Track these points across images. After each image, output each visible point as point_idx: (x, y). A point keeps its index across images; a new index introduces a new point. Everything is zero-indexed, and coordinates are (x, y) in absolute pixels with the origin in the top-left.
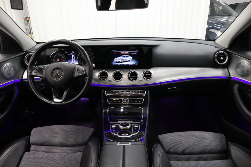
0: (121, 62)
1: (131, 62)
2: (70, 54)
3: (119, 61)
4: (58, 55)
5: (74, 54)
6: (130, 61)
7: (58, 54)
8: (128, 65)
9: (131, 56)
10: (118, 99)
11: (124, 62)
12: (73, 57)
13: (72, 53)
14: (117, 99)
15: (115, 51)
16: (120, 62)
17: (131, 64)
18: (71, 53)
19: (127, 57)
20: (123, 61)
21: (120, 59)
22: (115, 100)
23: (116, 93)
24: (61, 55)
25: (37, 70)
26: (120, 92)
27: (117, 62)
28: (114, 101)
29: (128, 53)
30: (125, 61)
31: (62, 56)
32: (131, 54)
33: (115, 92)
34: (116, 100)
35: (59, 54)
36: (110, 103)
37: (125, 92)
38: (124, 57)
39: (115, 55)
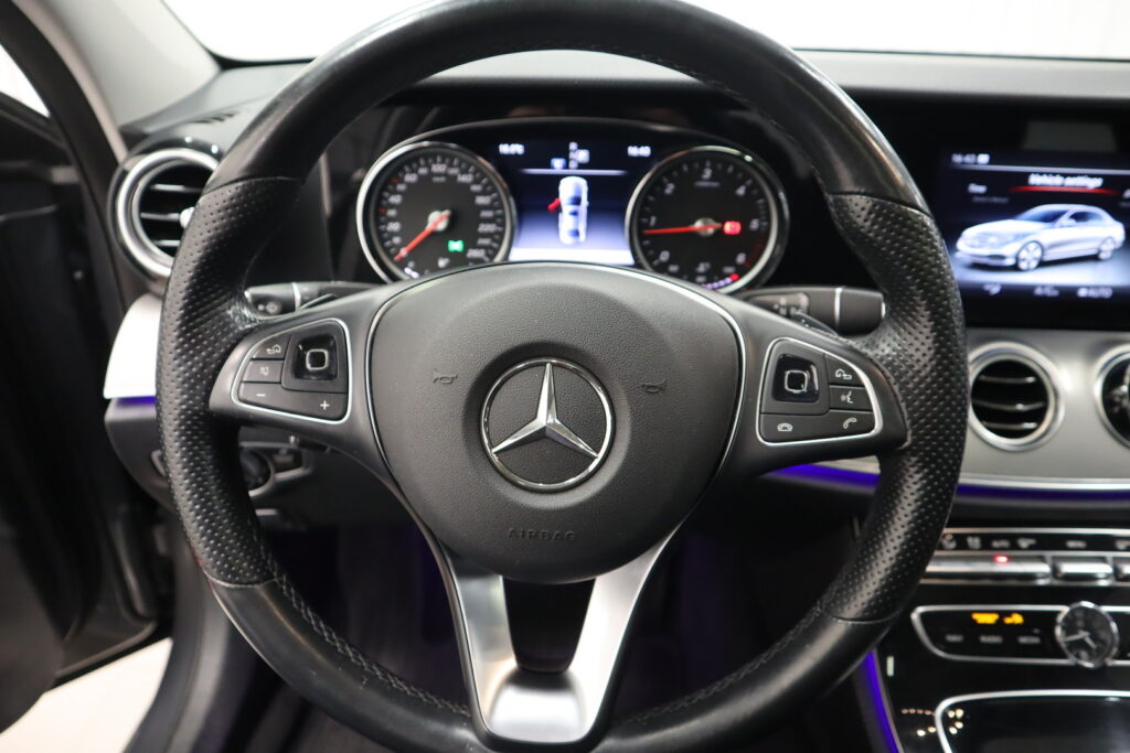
0: (1015, 268)
1: (1100, 267)
2: (549, 166)
3: (1002, 257)
4: (431, 174)
5: (581, 166)
6: (1094, 258)
7: (438, 168)
8: (1067, 295)
9: (1117, 214)
10: (1017, 619)
11: (1043, 264)
12: (577, 201)
13: (568, 160)
14: (1009, 614)
15: (984, 158)
16: (1010, 262)
17: (1097, 287)
18: (558, 163)
19: (1079, 217)
20: (1031, 256)
21: (1018, 237)
22: (990, 619)
23: (992, 559)
24: (465, 172)
25: (277, 350)
26: (1031, 548)
27: (978, 266)
28: (987, 629)
29: (1097, 182)
30: (1051, 255)
31: (476, 188)
32: (1120, 198)
33: (986, 543)
34: (1000, 622)
35: (451, 165)
36: (950, 648)
37: (1071, 544)
38: (1051, 218)
39: (977, 199)
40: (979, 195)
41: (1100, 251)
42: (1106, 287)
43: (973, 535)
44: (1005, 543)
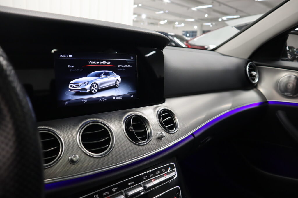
0: (91, 93)
1: (117, 89)
3: (86, 90)
6: (115, 87)
9: (118, 73)
11: (100, 91)
15: (71, 56)
16: (88, 91)
19: (107, 74)
20: (95, 88)
21: (89, 82)
26: (117, 191)
27: (77, 94)
29: (109, 63)
30: (101, 87)
32: (117, 67)
37: (129, 184)
38: (98, 75)
39: (71, 70)
40: (71, 68)
41: (116, 84)
42: (120, 96)
43: (95, 194)
44: (108, 193)
